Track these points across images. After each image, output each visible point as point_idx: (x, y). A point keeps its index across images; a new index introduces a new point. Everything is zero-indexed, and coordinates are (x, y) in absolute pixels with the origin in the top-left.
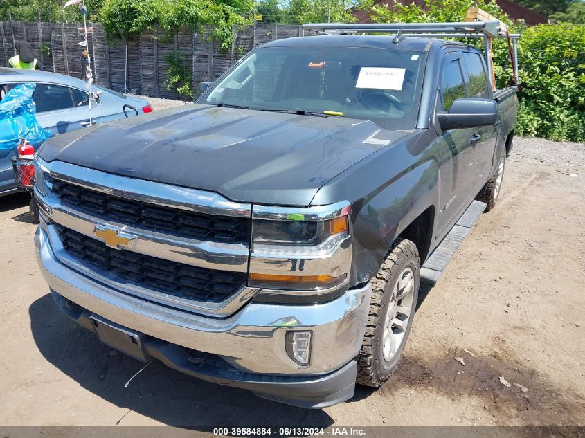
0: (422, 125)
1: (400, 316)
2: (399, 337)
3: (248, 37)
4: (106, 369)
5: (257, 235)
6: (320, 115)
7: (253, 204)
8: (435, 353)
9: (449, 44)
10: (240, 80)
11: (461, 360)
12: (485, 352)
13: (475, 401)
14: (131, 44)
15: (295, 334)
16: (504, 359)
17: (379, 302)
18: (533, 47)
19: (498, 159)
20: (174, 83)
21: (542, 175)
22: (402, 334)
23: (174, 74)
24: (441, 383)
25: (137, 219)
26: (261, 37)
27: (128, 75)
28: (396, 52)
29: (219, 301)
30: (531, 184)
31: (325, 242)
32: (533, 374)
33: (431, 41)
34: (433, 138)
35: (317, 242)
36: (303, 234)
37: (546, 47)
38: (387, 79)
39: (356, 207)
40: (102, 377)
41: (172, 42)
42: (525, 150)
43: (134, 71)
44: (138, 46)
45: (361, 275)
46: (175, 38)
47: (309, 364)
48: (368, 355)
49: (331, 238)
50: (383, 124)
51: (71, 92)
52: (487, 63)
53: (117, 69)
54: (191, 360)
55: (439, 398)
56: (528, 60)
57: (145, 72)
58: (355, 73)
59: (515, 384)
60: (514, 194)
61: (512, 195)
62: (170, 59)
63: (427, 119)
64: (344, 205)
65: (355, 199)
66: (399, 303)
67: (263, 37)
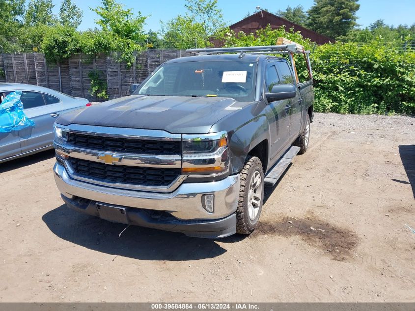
0: (257, 99)
1: (256, 199)
2: (257, 210)
3: (144, 58)
4: (98, 240)
5: (184, 149)
6: (205, 96)
7: (182, 134)
8: (277, 220)
9: (269, 57)
10: (155, 82)
11: (291, 222)
12: (303, 218)
13: (298, 237)
14: (63, 66)
15: (206, 196)
16: (313, 220)
17: (244, 185)
18: (322, 58)
19: (304, 121)
20: (96, 91)
21: (334, 133)
22: (258, 208)
23: (95, 85)
24: (280, 231)
25: (122, 149)
26: (152, 58)
27: (62, 87)
28: (241, 63)
29: (167, 185)
30: (328, 138)
31: (217, 151)
32: (327, 224)
33: (259, 56)
34: (264, 107)
35: (213, 151)
36: (207, 147)
37: (330, 58)
38: (237, 77)
39: (230, 134)
40: (98, 243)
41: (92, 64)
42: (325, 120)
43: (66, 84)
44: (68, 67)
45: (234, 169)
46: (94, 61)
47: (213, 212)
48: (241, 212)
49: (219, 148)
50: (238, 99)
51: (43, 95)
52: (292, 68)
53: (54, 83)
54: (154, 217)
55: (280, 238)
56: (321, 66)
57: (74, 84)
58: (221, 75)
59: (318, 229)
60: (318, 144)
61: (317, 145)
62: (92, 75)
63: (260, 96)
64: (225, 133)
65: (229, 131)
66: (255, 192)
67: (154, 58)
